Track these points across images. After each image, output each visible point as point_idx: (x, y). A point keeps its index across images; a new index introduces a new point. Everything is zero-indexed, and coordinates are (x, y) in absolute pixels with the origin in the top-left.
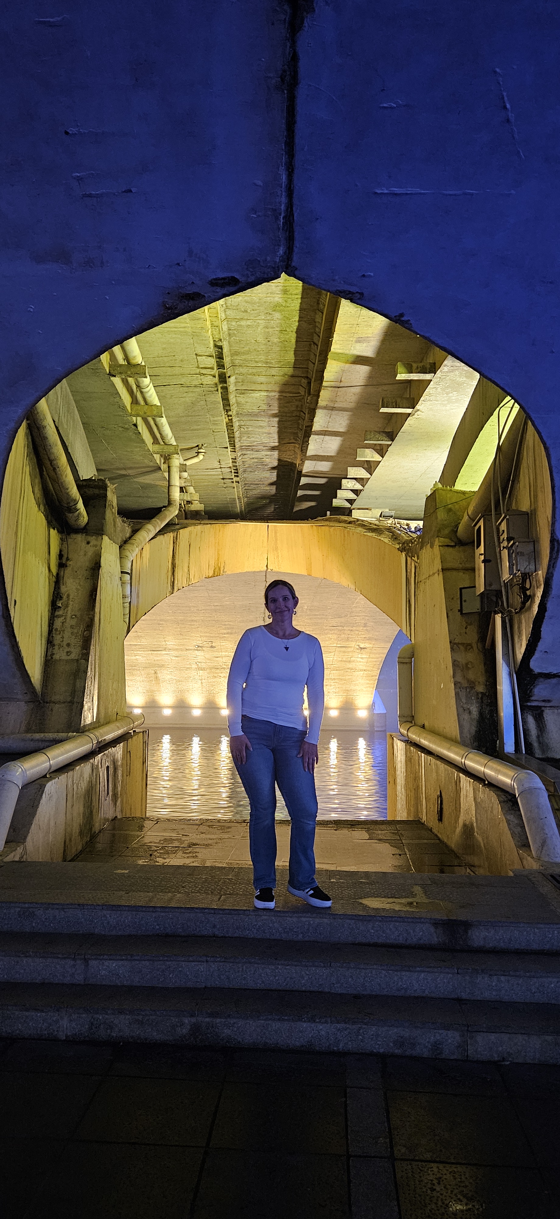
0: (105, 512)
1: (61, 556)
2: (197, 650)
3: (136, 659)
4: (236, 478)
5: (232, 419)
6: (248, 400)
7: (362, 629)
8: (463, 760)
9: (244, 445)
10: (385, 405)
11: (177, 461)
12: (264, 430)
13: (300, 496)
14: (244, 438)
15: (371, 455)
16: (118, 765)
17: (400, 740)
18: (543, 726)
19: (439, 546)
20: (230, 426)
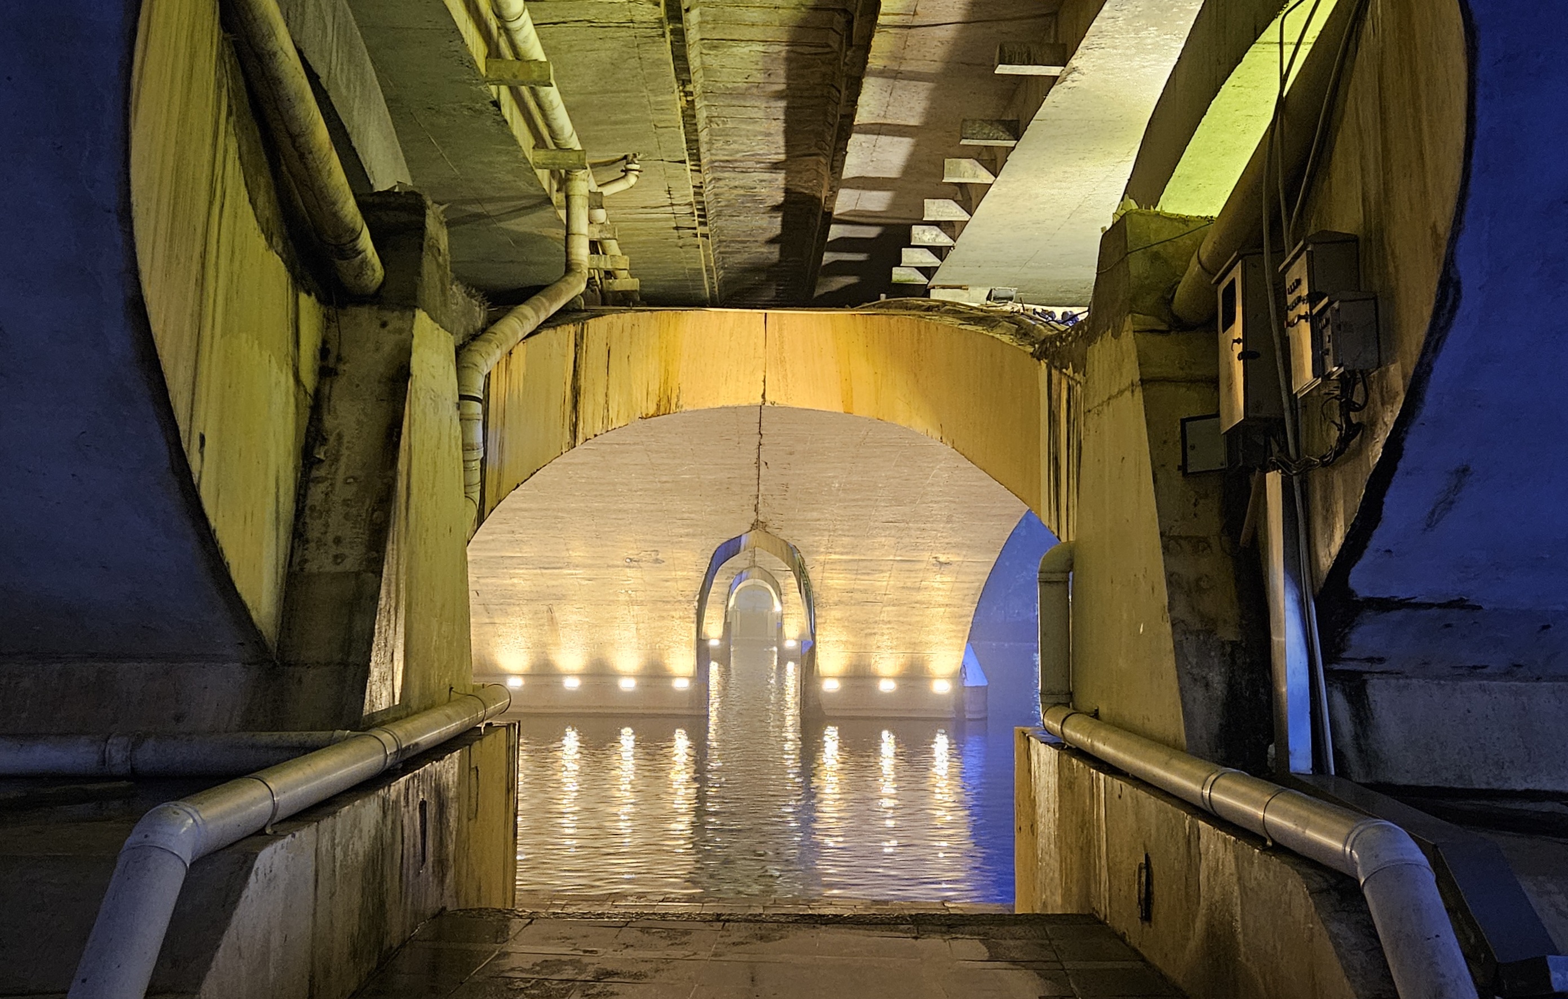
0: (420, 259)
1: (324, 352)
2: (630, 567)
3: (513, 585)
4: (702, 227)
5: (693, 101)
6: (726, 61)
7: (943, 528)
8: (1206, 792)
9: (717, 158)
10: (1007, 59)
11: (583, 184)
12: (758, 128)
13: (827, 265)
14: (719, 144)
15: (971, 172)
16: (448, 798)
17: (1045, 743)
18: (1366, 714)
19: (1134, 332)
20: (689, 115)
